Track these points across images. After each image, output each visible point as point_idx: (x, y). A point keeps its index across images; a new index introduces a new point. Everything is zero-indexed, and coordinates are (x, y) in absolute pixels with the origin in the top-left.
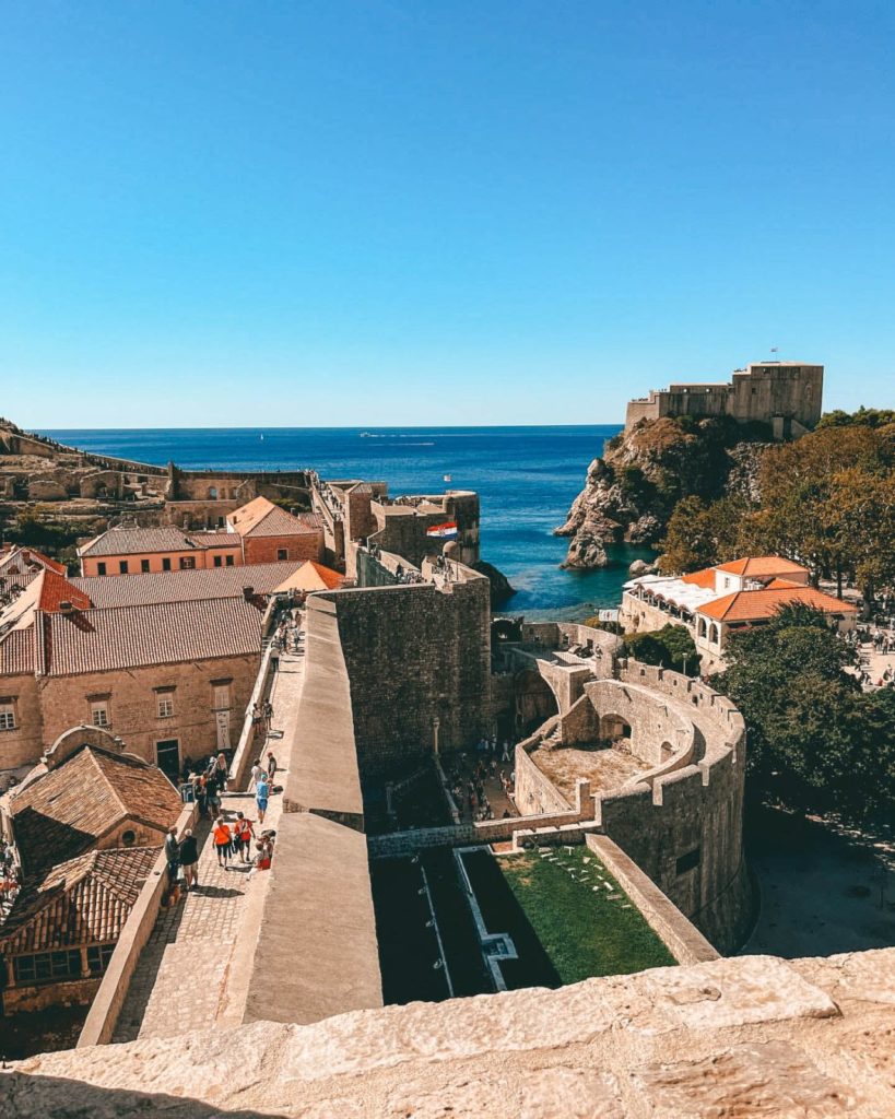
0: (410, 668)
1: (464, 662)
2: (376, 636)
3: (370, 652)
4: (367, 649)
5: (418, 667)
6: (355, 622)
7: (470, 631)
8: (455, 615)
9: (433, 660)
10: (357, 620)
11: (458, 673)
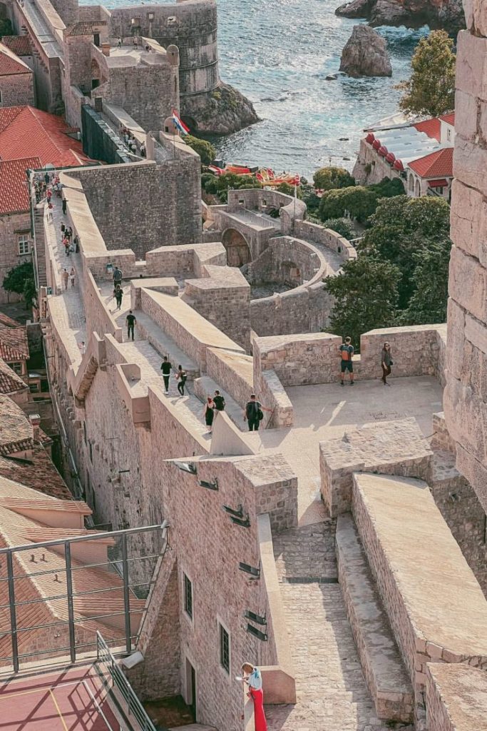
0: (138, 228)
1: (180, 222)
2: (112, 203)
3: (106, 216)
4: (104, 214)
5: (144, 227)
6: (94, 193)
7: (186, 198)
8: (173, 186)
9: (156, 221)
10: (96, 191)
11: (175, 231)
